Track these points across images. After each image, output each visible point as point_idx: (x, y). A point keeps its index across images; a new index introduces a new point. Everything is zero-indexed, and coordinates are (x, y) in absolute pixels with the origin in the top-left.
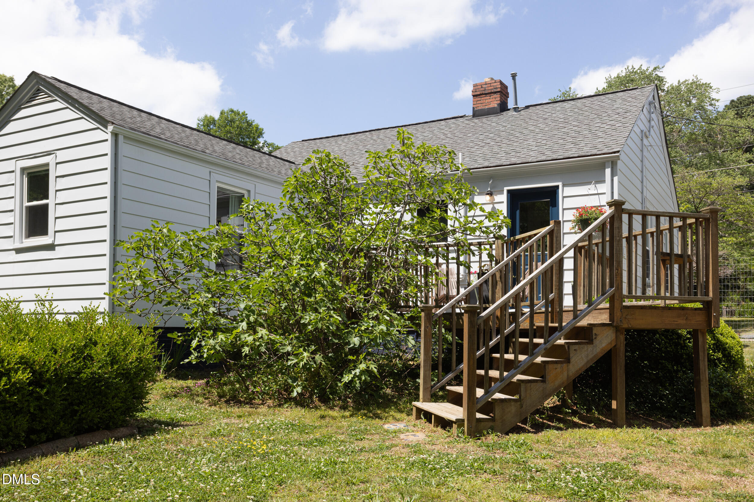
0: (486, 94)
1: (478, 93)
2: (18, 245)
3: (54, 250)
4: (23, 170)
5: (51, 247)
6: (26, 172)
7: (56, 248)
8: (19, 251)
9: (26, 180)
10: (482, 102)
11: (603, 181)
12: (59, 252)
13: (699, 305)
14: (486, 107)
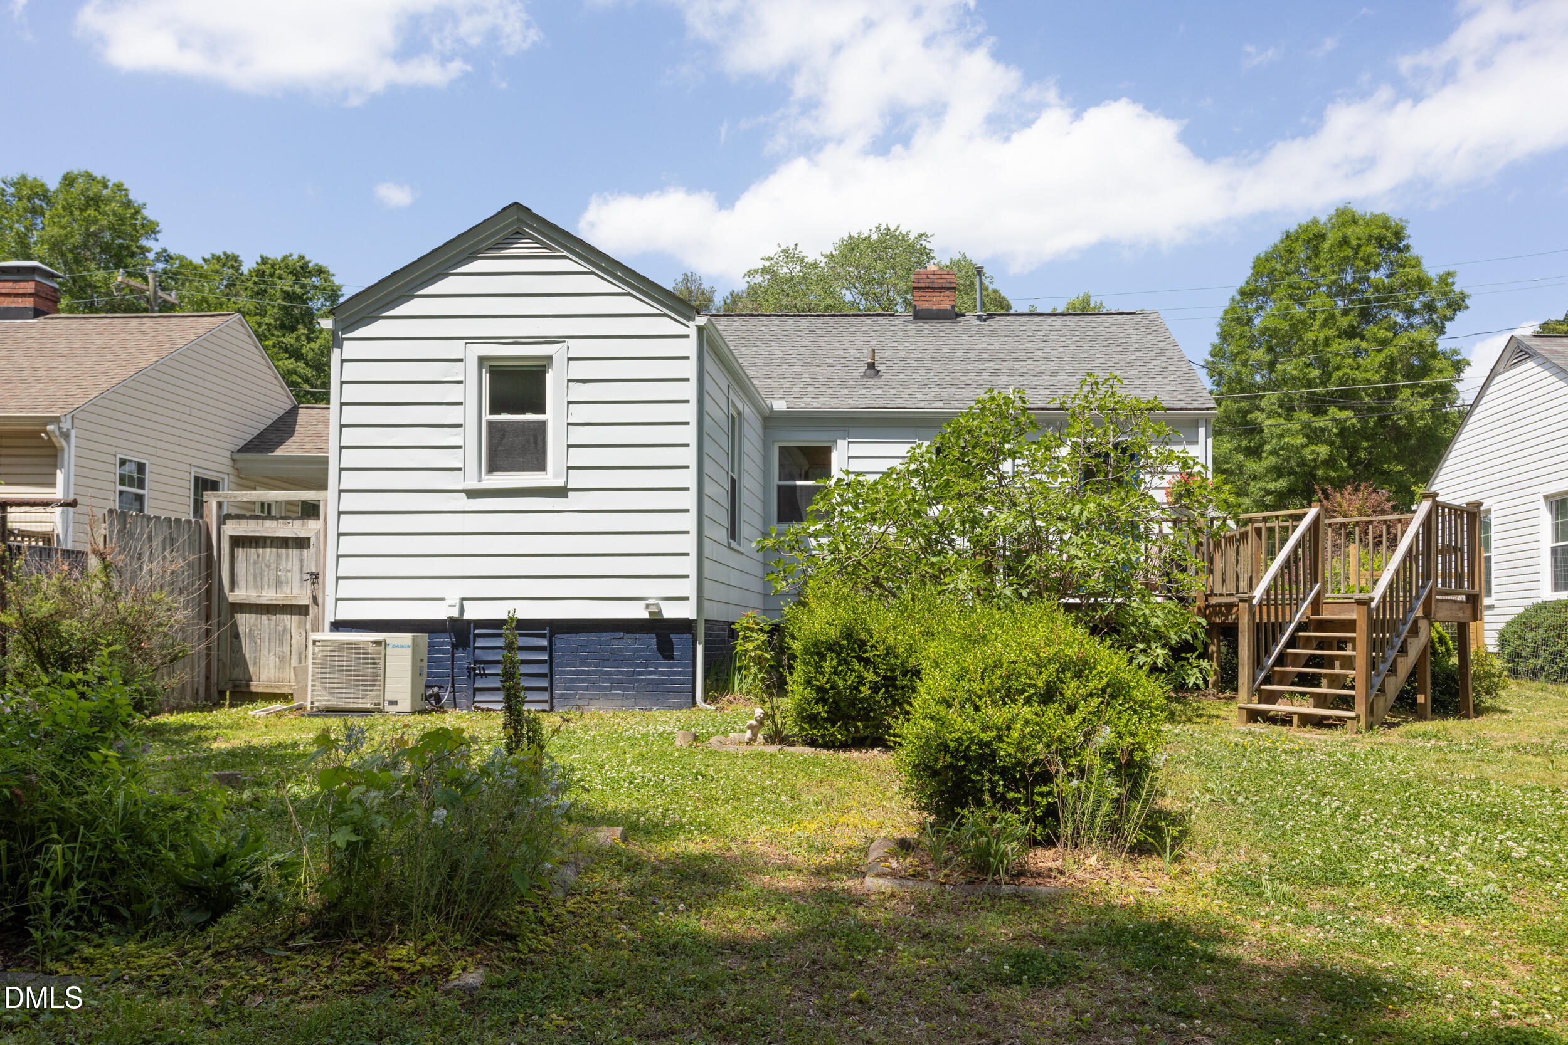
0: (934, 288)
1: (923, 285)
2: (473, 484)
3: (567, 497)
4: (482, 360)
5: (561, 492)
6: (487, 364)
7: (570, 494)
8: (472, 494)
9: (486, 377)
10: (927, 298)
11: (1196, 443)
12: (575, 501)
13: (1463, 598)
14: (935, 308)
